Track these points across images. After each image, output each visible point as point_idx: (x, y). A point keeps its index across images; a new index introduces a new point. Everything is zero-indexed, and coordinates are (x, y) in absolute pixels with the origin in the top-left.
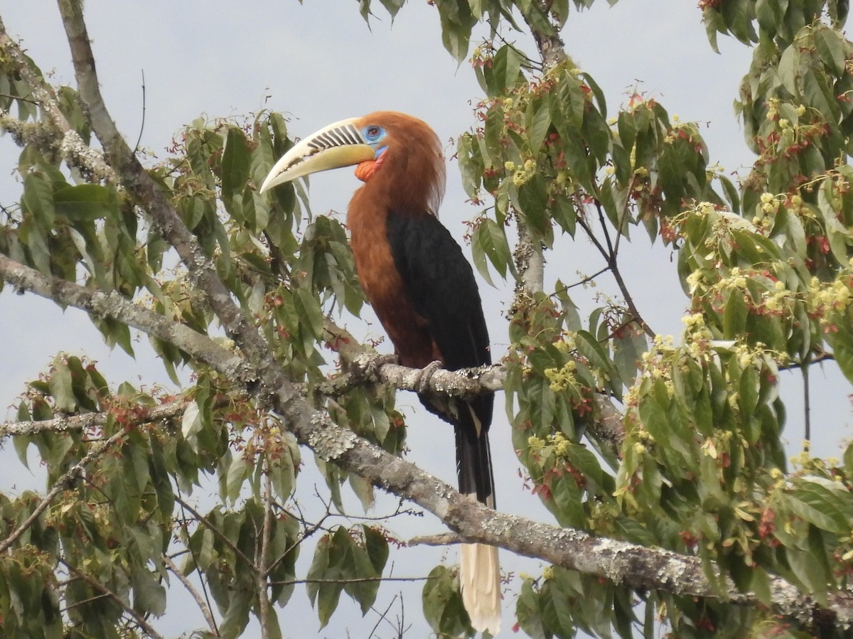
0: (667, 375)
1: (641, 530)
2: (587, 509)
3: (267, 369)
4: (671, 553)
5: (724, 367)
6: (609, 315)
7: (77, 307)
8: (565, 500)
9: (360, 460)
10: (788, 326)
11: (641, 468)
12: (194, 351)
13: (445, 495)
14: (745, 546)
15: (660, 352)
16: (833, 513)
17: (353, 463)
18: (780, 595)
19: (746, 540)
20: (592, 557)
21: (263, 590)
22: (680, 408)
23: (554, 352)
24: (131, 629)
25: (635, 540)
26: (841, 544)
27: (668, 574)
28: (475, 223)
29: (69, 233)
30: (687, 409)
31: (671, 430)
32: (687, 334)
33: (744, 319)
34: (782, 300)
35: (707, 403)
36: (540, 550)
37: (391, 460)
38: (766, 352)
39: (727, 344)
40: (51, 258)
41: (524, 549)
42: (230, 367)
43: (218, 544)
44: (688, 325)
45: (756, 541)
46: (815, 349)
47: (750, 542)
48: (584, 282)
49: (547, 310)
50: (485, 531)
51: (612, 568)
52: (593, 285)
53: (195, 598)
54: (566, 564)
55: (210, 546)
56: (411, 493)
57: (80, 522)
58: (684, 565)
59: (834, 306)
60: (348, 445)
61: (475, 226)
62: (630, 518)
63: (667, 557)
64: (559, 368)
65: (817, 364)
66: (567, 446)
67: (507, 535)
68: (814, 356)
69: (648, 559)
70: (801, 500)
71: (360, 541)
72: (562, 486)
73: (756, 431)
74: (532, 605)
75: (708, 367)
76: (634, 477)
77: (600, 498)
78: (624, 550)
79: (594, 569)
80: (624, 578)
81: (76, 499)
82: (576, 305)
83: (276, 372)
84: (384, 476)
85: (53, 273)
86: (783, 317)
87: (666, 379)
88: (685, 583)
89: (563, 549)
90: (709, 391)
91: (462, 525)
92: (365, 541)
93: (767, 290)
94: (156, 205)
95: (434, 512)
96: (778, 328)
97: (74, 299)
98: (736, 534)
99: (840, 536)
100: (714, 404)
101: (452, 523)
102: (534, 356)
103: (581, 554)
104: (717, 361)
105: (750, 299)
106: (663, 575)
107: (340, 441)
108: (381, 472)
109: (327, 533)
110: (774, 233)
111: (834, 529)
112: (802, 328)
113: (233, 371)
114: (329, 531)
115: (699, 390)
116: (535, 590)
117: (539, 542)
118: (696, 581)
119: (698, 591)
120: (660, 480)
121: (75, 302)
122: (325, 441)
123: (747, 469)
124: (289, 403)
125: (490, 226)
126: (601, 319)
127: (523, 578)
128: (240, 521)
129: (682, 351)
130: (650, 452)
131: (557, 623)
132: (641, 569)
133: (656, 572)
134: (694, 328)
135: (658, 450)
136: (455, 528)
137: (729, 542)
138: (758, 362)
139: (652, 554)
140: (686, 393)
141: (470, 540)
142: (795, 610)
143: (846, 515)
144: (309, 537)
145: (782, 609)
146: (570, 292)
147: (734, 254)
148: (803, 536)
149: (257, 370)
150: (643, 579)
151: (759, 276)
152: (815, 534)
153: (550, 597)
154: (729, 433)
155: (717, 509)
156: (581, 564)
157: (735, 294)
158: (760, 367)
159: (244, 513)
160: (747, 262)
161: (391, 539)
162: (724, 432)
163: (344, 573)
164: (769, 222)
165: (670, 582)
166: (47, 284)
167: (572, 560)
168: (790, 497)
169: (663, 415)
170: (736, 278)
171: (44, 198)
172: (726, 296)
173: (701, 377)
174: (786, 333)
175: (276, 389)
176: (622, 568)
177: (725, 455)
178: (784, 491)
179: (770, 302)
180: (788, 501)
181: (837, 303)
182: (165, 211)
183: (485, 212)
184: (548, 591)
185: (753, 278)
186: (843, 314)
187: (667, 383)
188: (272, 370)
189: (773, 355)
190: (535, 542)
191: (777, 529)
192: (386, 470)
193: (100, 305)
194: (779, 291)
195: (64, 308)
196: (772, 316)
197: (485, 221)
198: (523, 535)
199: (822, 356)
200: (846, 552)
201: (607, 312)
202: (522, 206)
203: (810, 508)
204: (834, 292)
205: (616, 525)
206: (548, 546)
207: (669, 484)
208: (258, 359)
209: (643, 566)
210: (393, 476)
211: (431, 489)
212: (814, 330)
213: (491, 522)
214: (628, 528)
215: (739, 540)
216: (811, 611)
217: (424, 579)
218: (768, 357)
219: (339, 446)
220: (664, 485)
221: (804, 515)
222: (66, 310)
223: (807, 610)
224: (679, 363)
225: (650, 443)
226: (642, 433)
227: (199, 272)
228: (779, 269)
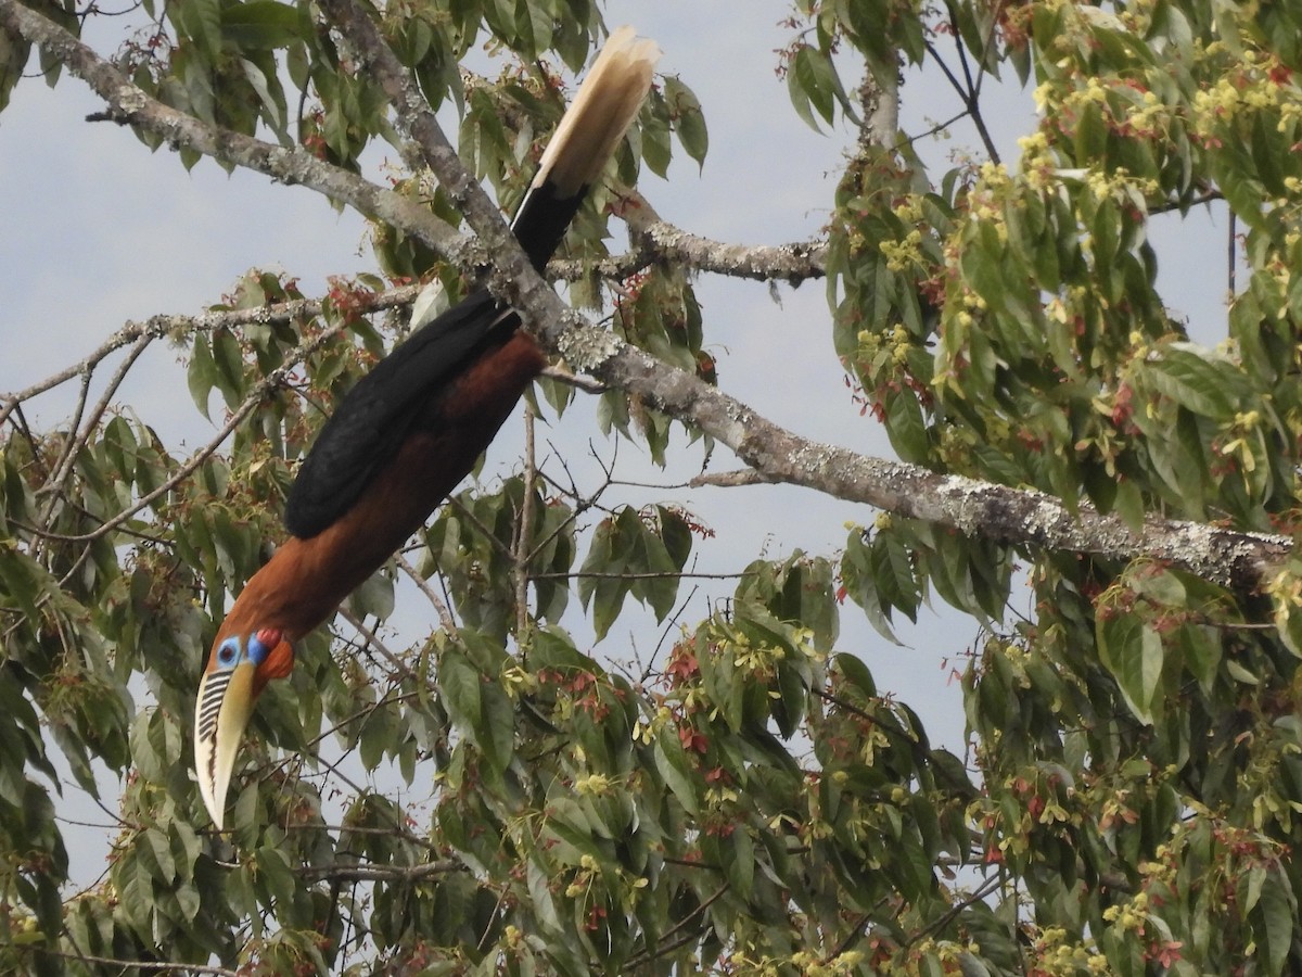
0: (999, 215)
1: (1006, 463)
2: (934, 435)
3: (502, 248)
4: (1042, 495)
5: (1074, 205)
6: (969, 178)
7: (250, 166)
8: (902, 424)
9: (627, 372)
10: (1161, 151)
11: (968, 346)
12: (406, 224)
13: (740, 418)
14: (1105, 450)
15: (989, 187)
16: (1209, 391)
17: (618, 374)
18: (1187, 549)
19: (1106, 442)
20: (935, 500)
21: (521, 584)
22: (1016, 259)
23: (893, 221)
24: (351, 656)
25: (994, 476)
26: (1222, 432)
27: (1038, 522)
28: (790, 50)
29: (240, 67)
30: (1026, 258)
31: (1005, 289)
32: (1024, 159)
33: (1103, 139)
34: (1154, 117)
35: (1051, 249)
36: (867, 491)
37: (668, 371)
38: (1131, 181)
39: (1077, 174)
40: (215, 101)
41: (845, 491)
42: (453, 247)
43: (466, 538)
44: (1024, 148)
45: (1121, 444)
46: (1197, 183)
47: (1112, 445)
48: (934, 131)
49: (886, 169)
50: (793, 467)
51: (962, 514)
52: (947, 136)
53: (432, 599)
54: (902, 511)
55: (455, 540)
56: (694, 416)
57: (274, 486)
58: (1058, 510)
59: (1217, 115)
60: (611, 351)
61: (790, 55)
62: (992, 446)
63: (1037, 499)
64: (899, 242)
65: (1202, 206)
66: (907, 351)
67: (822, 471)
68: (1197, 195)
69: (1011, 502)
70: (1168, 373)
71: (653, 526)
72: (901, 402)
73: (1118, 287)
74: (862, 564)
75: (1052, 203)
76: (958, 357)
77: (951, 420)
78: (978, 490)
79: (939, 517)
80: (979, 528)
81: (268, 455)
82: (925, 163)
83: (513, 253)
84: (658, 394)
85: (218, 121)
86: (1153, 140)
87: (996, 221)
88: (1060, 534)
89: (898, 491)
90: (1053, 233)
91: (762, 459)
92: (660, 526)
93: (1132, 104)
94: (356, 26)
95: (724, 441)
96: (1148, 154)
97: (245, 156)
98: (1093, 434)
99: (1220, 422)
100: (1061, 250)
101: (749, 455)
102: (865, 224)
103: (921, 497)
104: (1064, 194)
105: (1110, 117)
106: (1031, 523)
107: (600, 345)
108: (654, 387)
109: (609, 515)
110: (1151, 33)
111: (1212, 412)
112: (1180, 155)
113: (457, 251)
114: (613, 512)
115: (1040, 231)
116: (865, 543)
117: (866, 481)
118: (1075, 531)
119: (1078, 544)
120: (992, 361)
121: (246, 160)
122: (579, 345)
123: (1108, 336)
124: (530, 295)
125: (809, 55)
126: (958, 185)
127: (849, 528)
128: (495, 506)
129: (1018, 182)
130: (980, 325)
131: (895, 589)
132: (1001, 516)
133: (1023, 519)
134: (1034, 152)
135: (988, 320)
136: (753, 462)
137: (1084, 444)
138: (1119, 195)
139: (1016, 495)
140: (1024, 237)
141: (775, 479)
142: (1207, 568)
143: (1226, 394)
144: (583, 513)
145: (1189, 567)
146: (916, 145)
147: (1094, 58)
148: (1173, 423)
149: (489, 249)
150: (1005, 529)
151: (1123, 88)
152: (1187, 419)
153: (886, 554)
154: (1082, 290)
155: (1067, 401)
156: (921, 509)
157: (1091, 111)
158: (1121, 202)
159: (502, 497)
160: (1112, 68)
161: (695, 527)
162: (1075, 288)
163: (632, 568)
164: (1145, 20)
165: (1040, 531)
166: (210, 135)
167: (910, 504)
168: (1153, 370)
169: (995, 268)
170: (1092, 90)
171: (209, 20)
172: (1079, 112)
173: (1043, 215)
174: (1160, 161)
175: (513, 275)
176: (976, 515)
177: (1078, 319)
178: (1146, 362)
179: (1137, 120)
180: (1150, 375)
181: (1222, 109)
182: (368, 34)
183: (803, 35)
184: (884, 544)
185: (1116, 89)
186: (1229, 125)
187: (997, 226)
188: (509, 250)
189: (1139, 185)
190: (860, 480)
191: (1135, 413)
192: (661, 383)
193: (281, 164)
194: (1149, 105)
195: (230, 169)
196: (1140, 139)
197: (803, 48)
198: (843, 471)
199: (1207, 194)
200: (1227, 442)
201: (966, 175)
202: (854, 23)
203: (1179, 385)
204: (1217, 95)
205: (972, 456)
206: (878, 487)
207: (1005, 365)
208: (490, 234)
209: (1005, 511)
210: (670, 392)
211: (722, 410)
212: (1197, 160)
213: (801, 454)
214: (989, 459)
215: (1097, 442)
216: (1228, 570)
217: (736, 576)
218: (1132, 187)
219: (599, 352)
220: (999, 368)
221: (1171, 394)
222: (233, 174)
223: (1224, 568)
224: (1014, 198)
225: (980, 313)
226: (967, 300)
227: (412, 117)
228: (1154, 77)
